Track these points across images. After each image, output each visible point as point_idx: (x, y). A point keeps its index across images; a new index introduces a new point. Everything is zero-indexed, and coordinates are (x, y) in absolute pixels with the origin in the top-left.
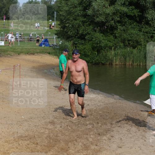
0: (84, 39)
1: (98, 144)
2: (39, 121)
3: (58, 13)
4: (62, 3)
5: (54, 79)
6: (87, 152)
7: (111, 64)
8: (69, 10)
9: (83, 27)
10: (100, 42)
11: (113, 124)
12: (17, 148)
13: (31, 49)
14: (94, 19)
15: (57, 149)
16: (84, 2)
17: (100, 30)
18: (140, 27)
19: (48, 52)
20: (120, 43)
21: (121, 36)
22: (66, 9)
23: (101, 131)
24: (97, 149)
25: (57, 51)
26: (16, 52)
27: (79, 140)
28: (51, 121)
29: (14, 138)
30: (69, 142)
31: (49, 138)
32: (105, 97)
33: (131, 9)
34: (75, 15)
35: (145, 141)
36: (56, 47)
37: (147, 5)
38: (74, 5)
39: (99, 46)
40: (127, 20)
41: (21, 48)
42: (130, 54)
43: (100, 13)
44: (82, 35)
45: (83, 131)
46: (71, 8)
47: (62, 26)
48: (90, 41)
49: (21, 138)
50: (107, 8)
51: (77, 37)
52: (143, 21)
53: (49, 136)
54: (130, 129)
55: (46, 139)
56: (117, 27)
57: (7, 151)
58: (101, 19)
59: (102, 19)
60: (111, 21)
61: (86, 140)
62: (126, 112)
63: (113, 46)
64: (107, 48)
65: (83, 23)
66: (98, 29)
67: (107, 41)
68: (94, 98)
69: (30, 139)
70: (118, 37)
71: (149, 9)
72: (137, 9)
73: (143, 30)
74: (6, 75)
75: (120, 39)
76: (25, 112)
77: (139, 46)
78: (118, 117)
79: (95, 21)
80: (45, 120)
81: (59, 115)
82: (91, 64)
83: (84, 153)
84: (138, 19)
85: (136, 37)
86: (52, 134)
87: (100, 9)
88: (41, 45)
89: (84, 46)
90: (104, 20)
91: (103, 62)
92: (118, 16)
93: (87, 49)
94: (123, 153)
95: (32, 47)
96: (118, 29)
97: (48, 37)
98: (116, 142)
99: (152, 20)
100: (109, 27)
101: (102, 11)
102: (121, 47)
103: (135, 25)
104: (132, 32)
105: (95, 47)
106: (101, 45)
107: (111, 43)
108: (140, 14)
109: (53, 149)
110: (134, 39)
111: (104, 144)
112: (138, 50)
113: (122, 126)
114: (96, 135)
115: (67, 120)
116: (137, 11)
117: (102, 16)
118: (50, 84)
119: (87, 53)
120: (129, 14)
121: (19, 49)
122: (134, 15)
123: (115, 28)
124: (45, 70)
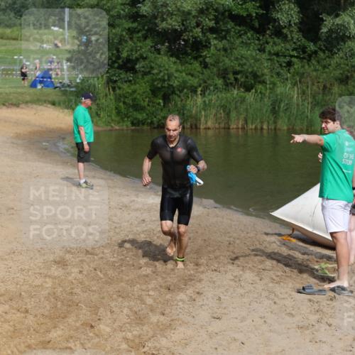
0: (133, 70)
1: (167, 312)
2: (31, 258)
5: (65, 163)
6: (142, 329)
7: (196, 128)
9: (130, 42)
10: (170, 76)
11: (200, 265)
13: (10, 93)
14: (156, 25)
15: (73, 323)
17: (170, 49)
18: (261, 42)
19: (50, 99)
20: (216, 78)
21: (217, 62)
22: (92, 3)
23: (172, 280)
24: (164, 322)
25: (72, 98)
28: (58, 259)
30: (100, 307)
31: (54, 298)
34: (112, 16)
35: (275, 303)
36: (68, 89)
39: (166, 85)
40: (230, 25)
42: (239, 104)
43: (168, 10)
44: (128, 60)
45: (132, 280)
48: (145, 74)
51: (116, 65)
52: (269, 29)
53: (54, 294)
54: (241, 276)
55: (47, 300)
56: (208, 41)
58: (170, 25)
59: (174, 23)
60: (194, 28)
61: (139, 302)
62: (230, 237)
63: (200, 86)
64: (185, 90)
65: (131, 34)
66: (163, 48)
67: (187, 74)
69: (11, 300)
70: (211, 65)
72: (253, 1)
73: (268, 48)
75: (215, 69)
77: (260, 86)
78: (212, 249)
79: (157, 28)
80: (45, 257)
82: (149, 127)
83: (135, 333)
84: (257, 25)
85: (253, 65)
86: (61, 289)
87: (168, 2)
89: (132, 87)
90: (179, 26)
92: (212, 17)
93: (139, 94)
94: (225, 331)
95: (12, 90)
96: (210, 47)
98: (208, 305)
99: (290, 25)
100: (191, 42)
101: (174, 6)
102: (217, 88)
103: (250, 36)
104: (243, 52)
105: (159, 88)
106: (171, 83)
107: (196, 78)
108: (261, 12)
109: (64, 323)
110: (247, 70)
111: (181, 311)
112: (258, 95)
113: (222, 269)
114: (162, 290)
115: (96, 257)
116: (254, 5)
117: (174, 17)
118: (55, 173)
119: (139, 103)
120: (236, 12)
122: (247, 15)
123: (204, 44)
124: (44, 142)
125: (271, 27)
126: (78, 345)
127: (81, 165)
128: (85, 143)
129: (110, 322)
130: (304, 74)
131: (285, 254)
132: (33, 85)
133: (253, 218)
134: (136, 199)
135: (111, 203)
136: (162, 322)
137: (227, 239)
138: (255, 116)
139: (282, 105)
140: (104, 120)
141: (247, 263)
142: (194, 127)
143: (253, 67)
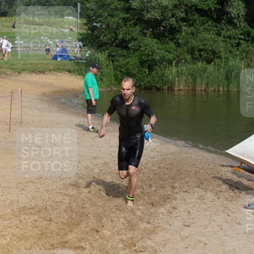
0: (127, 48)
1: (151, 221)
2: (54, 182)
3: (84, 6)
5: (78, 114)
6: (134, 234)
7: (172, 89)
8: (101, 1)
9: (125, 28)
10: (153, 52)
11: (175, 188)
12: (18, 227)
13: (39, 64)
14: (143, 16)
17: (153, 32)
18: (218, 29)
19: (67, 68)
20: (187, 54)
21: (187, 42)
23: (155, 199)
24: (150, 229)
25: (82, 67)
26: (15, 69)
28: (73, 183)
29: (12, 210)
30: (103, 218)
31: (70, 211)
32: (162, 142)
34: (112, 9)
35: (229, 215)
36: (80, 61)
39: (150, 59)
40: (196, 16)
41: (22, 62)
42: (202, 73)
43: (152, 5)
44: (123, 41)
47: (90, 26)
48: (135, 50)
49: (24, 210)
51: (114, 44)
52: (224, 19)
53: (70, 207)
54: (204, 196)
55: (65, 212)
56: (180, 28)
58: (154, 15)
59: (156, 15)
60: (170, 18)
61: (131, 214)
62: (196, 168)
63: (175, 60)
64: (164, 63)
65: (125, 22)
66: (149, 32)
67: (165, 51)
69: (39, 212)
73: (223, 33)
75: (185, 48)
77: (218, 60)
78: (183, 176)
79: (144, 18)
80: (64, 181)
81: (85, 173)
83: (128, 236)
84: (215, 16)
85: (212, 45)
86: (75, 204)
89: (126, 60)
90: (160, 16)
91: (158, 86)
92: (183, 10)
93: (131, 65)
94: (193, 235)
95: (41, 62)
96: (182, 32)
98: (181, 216)
99: (239, 17)
100: (168, 28)
101: (156, 2)
102: (187, 61)
103: (210, 24)
104: (205, 35)
105: (145, 61)
106: (154, 57)
107: (171, 54)
108: (218, 7)
109: (78, 228)
110: (208, 48)
111: (161, 220)
112: (216, 67)
113: (190, 191)
114: (148, 205)
115: (100, 181)
116: (213, 2)
117: (156, 10)
118: (71, 121)
119: (131, 71)
120: (200, 7)
121: (19, 65)
122: (208, 9)
123: (177, 29)
124: (63, 99)
125: (225, 18)
126: (88, 245)
127: (89, 115)
128: (93, 99)
129: (110, 228)
130: (248, 51)
131: (236, 181)
132: (55, 58)
133: (213, 154)
135: (111, 143)
136: (148, 228)
137: (194, 169)
138: (214, 81)
139: (233, 74)
140: (106, 83)
141: (209, 186)
142: (170, 89)
143: (212, 46)
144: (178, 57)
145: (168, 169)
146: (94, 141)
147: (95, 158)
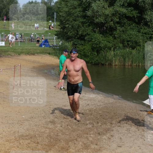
0: (84, 40)
1: (99, 143)
2: (40, 120)
3: (58, 14)
4: (62, 4)
5: (54, 79)
6: (88, 151)
7: (111, 65)
8: (69, 11)
9: (83, 28)
10: (100, 42)
11: (113, 124)
13: (31, 49)
14: (94, 20)
15: (58, 148)
16: (84, 4)
17: (100, 30)
18: (139, 28)
19: (48, 52)
20: (119, 43)
21: (120, 36)
22: (66, 10)
23: (100, 130)
24: (97, 148)
25: (57, 51)
26: (17, 52)
27: (79, 139)
28: (51, 121)
29: (15, 137)
30: (69, 141)
31: (50, 137)
32: (105, 96)
33: (130, 10)
34: (75, 16)
35: (144, 140)
36: (56, 47)
37: (146, 6)
38: (74, 6)
39: (98, 46)
40: (126, 21)
41: (21, 48)
42: (129, 55)
43: (99, 14)
44: (82, 35)
45: (83, 130)
46: (71, 9)
47: (62, 26)
48: (89, 41)
49: (22, 137)
50: (106, 9)
51: (77, 37)
52: (142, 22)
53: (50, 135)
54: (130, 129)
55: (47, 138)
56: (116, 27)
57: (8, 150)
58: (100, 20)
59: (101, 20)
60: (110, 22)
61: (86, 139)
62: (125, 112)
63: (113, 47)
64: (106, 49)
65: (83, 24)
66: (97, 30)
67: (107, 42)
68: (94, 98)
69: (31, 138)
70: (117, 38)
71: (148, 10)
72: (135, 10)
73: (142, 31)
74: (6, 75)
75: (119, 40)
76: (26, 112)
77: (138, 47)
78: (118, 117)
79: (94, 22)
80: (46, 120)
81: (59, 115)
84: (137, 20)
86: (53, 134)
87: (99, 10)
88: (41, 46)
89: (83, 47)
90: (104, 21)
91: (103, 63)
92: (118, 17)
93: (86, 50)
94: (123, 152)
95: (31, 48)
96: (117, 30)
97: (48, 38)
98: (116, 141)
99: (151, 21)
100: (109, 28)
101: (101, 12)
102: (120, 48)
103: (134, 26)
104: (131, 32)
105: (95, 47)
106: (100, 46)
107: (111, 43)
108: (139, 15)
109: (54, 148)
110: (133, 40)
111: (104, 143)
112: (137, 51)
113: (122, 126)
114: (96, 134)
115: (68, 120)
116: (136, 12)
117: (101, 17)
118: (50, 83)
119: (86, 54)
120: (128, 15)
121: (19, 50)
122: (133, 16)
123: (114, 29)
124: (45, 70)
125: (143, 21)
133: (135, 104)
134: (85, 95)
136: (96, 148)
142: (110, 64)
143: (135, 39)
144: (115, 45)
145: (108, 112)
146: (64, 96)
147: (65, 106)
